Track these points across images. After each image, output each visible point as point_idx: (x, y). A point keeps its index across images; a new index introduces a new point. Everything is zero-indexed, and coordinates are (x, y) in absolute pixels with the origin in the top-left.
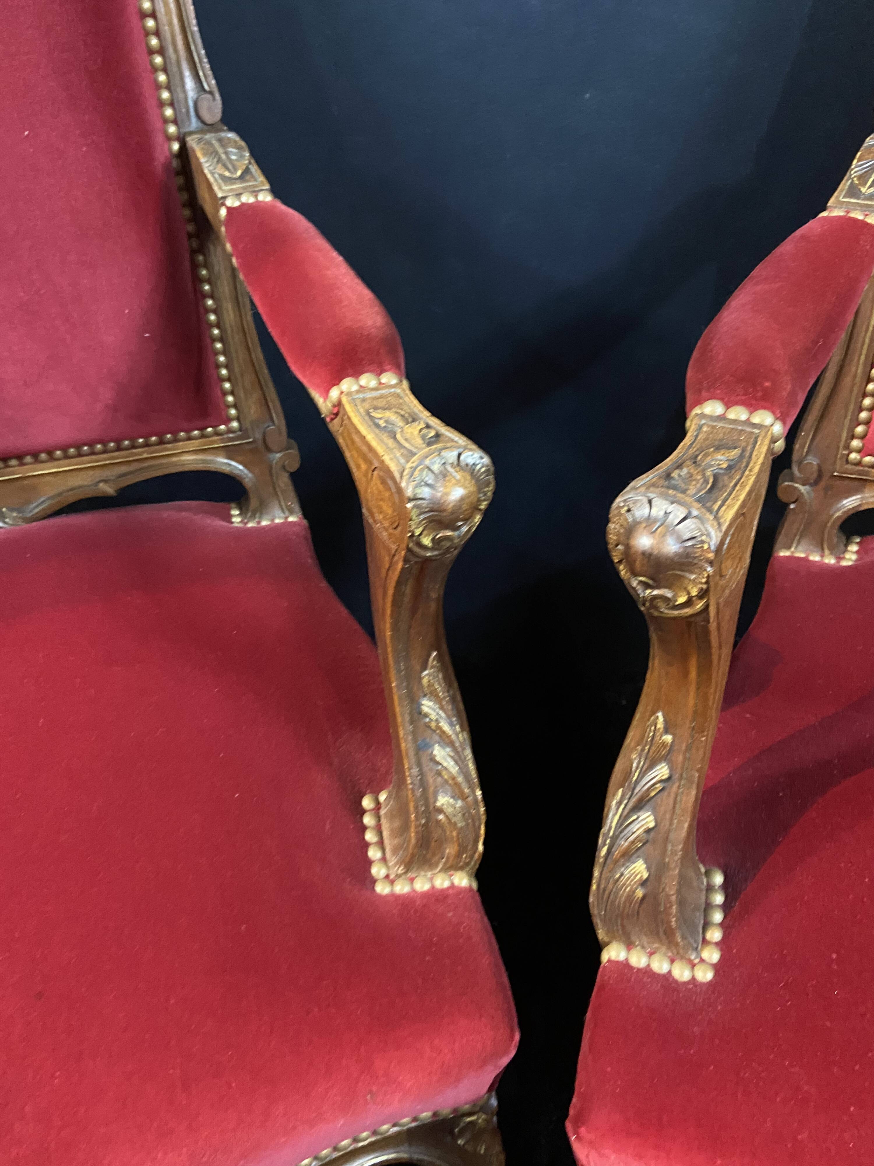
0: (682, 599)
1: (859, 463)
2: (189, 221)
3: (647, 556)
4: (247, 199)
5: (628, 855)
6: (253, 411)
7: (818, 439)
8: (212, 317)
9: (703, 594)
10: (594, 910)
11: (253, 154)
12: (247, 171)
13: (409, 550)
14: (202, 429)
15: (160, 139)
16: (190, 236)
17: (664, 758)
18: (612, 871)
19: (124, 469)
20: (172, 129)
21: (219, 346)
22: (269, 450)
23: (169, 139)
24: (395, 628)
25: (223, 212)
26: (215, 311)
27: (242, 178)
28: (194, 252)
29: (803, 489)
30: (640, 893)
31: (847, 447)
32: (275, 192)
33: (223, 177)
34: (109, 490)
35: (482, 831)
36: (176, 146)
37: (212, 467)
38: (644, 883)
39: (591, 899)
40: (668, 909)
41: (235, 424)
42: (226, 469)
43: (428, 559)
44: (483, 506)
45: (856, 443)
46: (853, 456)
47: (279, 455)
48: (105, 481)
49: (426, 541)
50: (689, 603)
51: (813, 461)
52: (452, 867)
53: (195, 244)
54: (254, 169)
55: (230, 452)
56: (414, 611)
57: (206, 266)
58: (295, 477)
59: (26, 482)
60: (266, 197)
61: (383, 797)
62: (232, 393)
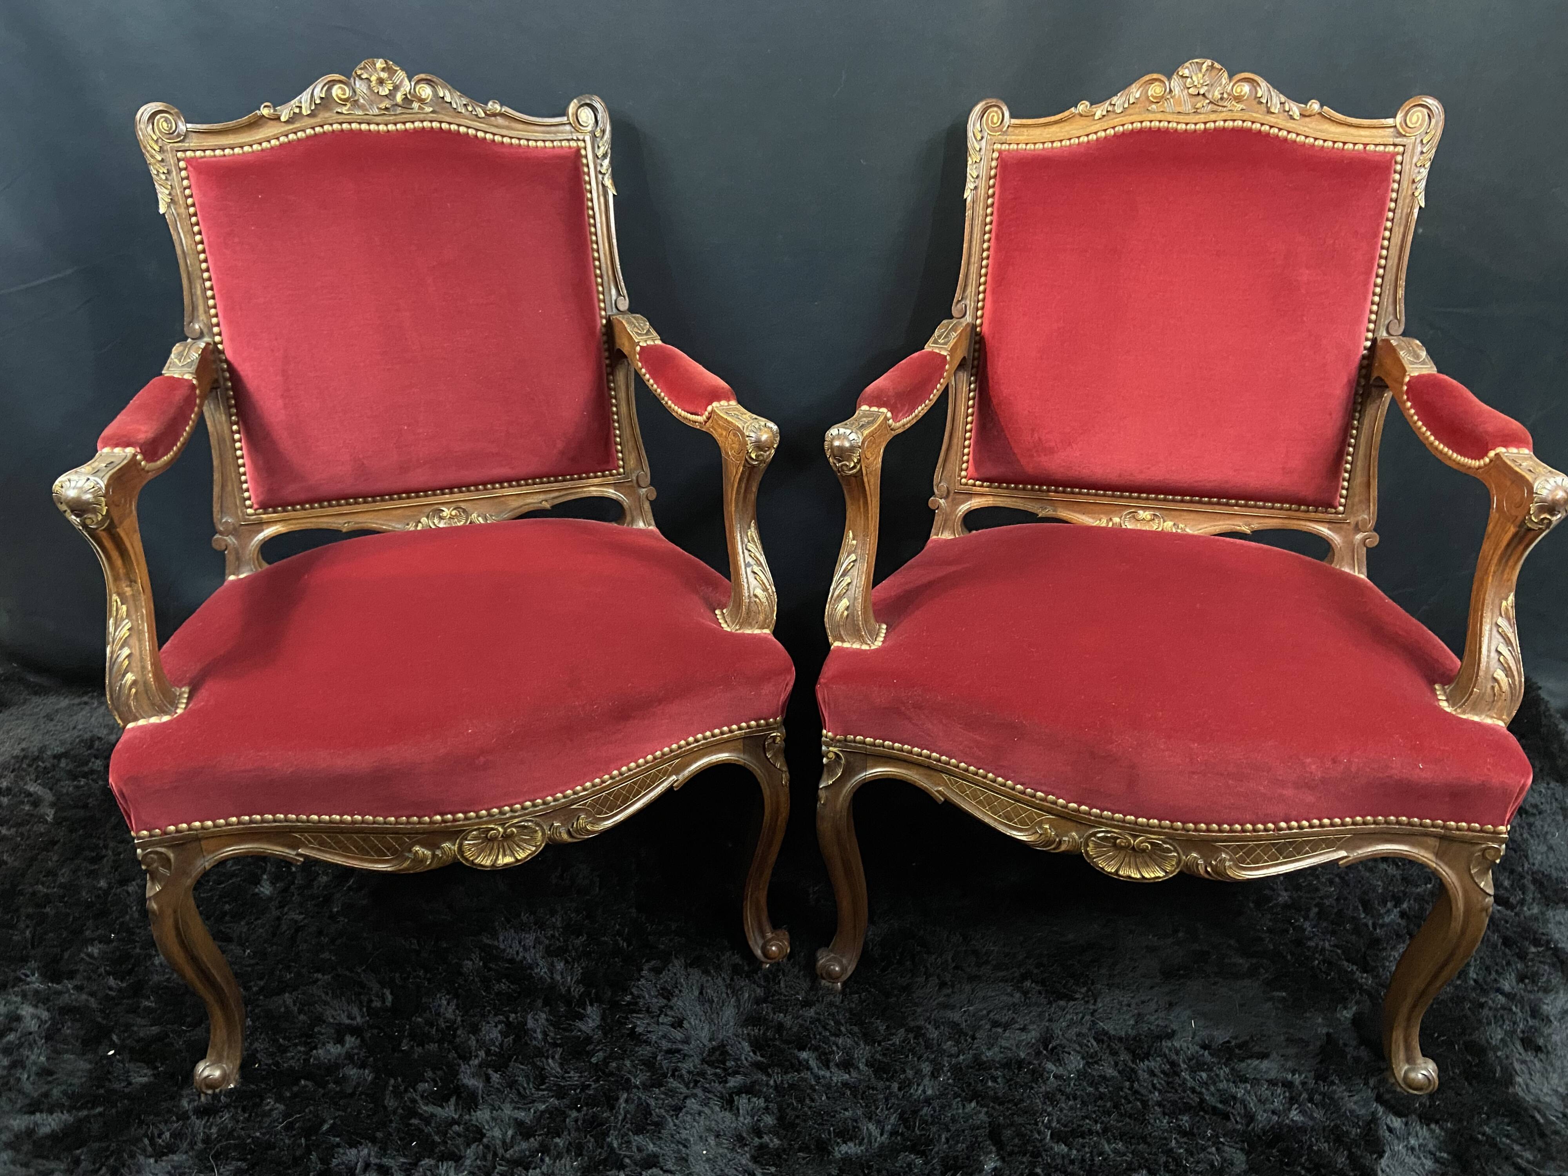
0: (852, 465)
1: (966, 484)
2: (607, 358)
3: (838, 447)
4: (650, 343)
5: (840, 597)
6: (632, 462)
7: (945, 473)
8: (615, 409)
9: (859, 461)
10: (827, 626)
11: (650, 324)
12: (648, 331)
13: (746, 460)
14: (603, 471)
15: (598, 317)
16: (607, 366)
17: (854, 552)
18: (834, 605)
19: (556, 494)
20: (603, 313)
21: (616, 425)
22: (640, 486)
23: (602, 317)
24: (737, 506)
25: (638, 348)
26: (616, 406)
27: (646, 334)
28: (608, 374)
29: (942, 501)
30: (846, 613)
31: (959, 475)
32: (662, 340)
33: (637, 333)
34: (547, 505)
35: (776, 608)
36: (604, 321)
37: (606, 495)
38: (847, 608)
39: (826, 620)
40: (858, 620)
41: (621, 470)
42: (614, 497)
43: (754, 466)
44: (775, 446)
45: (963, 473)
46: (964, 481)
47: (644, 490)
48: (546, 501)
49: (753, 456)
50: (854, 467)
51: (944, 485)
52: (762, 628)
53: (609, 369)
54: (652, 330)
55: (616, 486)
56: (745, 497)
57: (614, 382)
58: (652, 503)
59: (503, 499)
60: (659, 342)
61: (724, 611)
62: (621, 452)
